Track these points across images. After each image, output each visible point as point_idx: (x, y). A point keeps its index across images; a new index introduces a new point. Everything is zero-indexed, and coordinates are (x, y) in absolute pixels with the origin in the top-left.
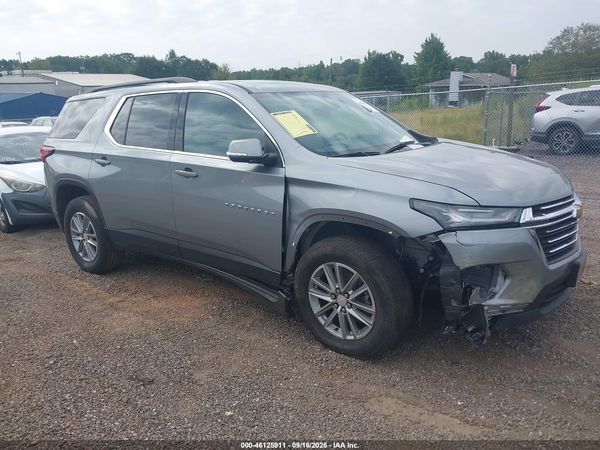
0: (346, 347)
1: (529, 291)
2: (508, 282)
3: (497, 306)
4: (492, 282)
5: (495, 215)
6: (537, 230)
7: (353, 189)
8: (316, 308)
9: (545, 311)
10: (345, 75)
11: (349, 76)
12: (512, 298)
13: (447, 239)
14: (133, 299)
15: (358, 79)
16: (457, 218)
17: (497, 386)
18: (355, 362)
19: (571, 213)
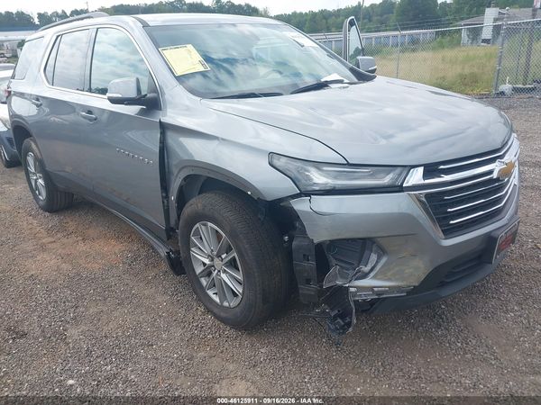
0: (223, 314)
1: (414, 271)
2: (384, 260)
3: (372, 288)
4: (361, 259)
5: (372, 176)
6: (427, 196)
7: (215, 138)
8: (199, 269)
9: (446, 292)
10: (381, 16)
11: (385, 16)
12: (389, 280)
13: (301, 206)
14: (65, 240)
15: (393, 18)
16: (319, 179)
17: (372, 379)
18: (229, 331)
19: (491, 172)
